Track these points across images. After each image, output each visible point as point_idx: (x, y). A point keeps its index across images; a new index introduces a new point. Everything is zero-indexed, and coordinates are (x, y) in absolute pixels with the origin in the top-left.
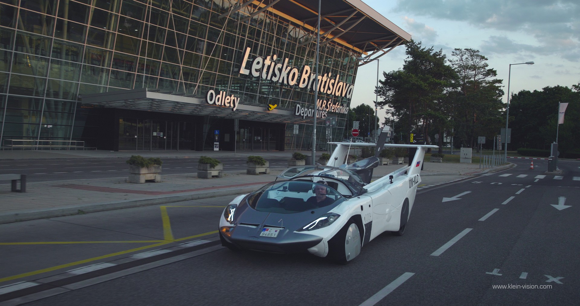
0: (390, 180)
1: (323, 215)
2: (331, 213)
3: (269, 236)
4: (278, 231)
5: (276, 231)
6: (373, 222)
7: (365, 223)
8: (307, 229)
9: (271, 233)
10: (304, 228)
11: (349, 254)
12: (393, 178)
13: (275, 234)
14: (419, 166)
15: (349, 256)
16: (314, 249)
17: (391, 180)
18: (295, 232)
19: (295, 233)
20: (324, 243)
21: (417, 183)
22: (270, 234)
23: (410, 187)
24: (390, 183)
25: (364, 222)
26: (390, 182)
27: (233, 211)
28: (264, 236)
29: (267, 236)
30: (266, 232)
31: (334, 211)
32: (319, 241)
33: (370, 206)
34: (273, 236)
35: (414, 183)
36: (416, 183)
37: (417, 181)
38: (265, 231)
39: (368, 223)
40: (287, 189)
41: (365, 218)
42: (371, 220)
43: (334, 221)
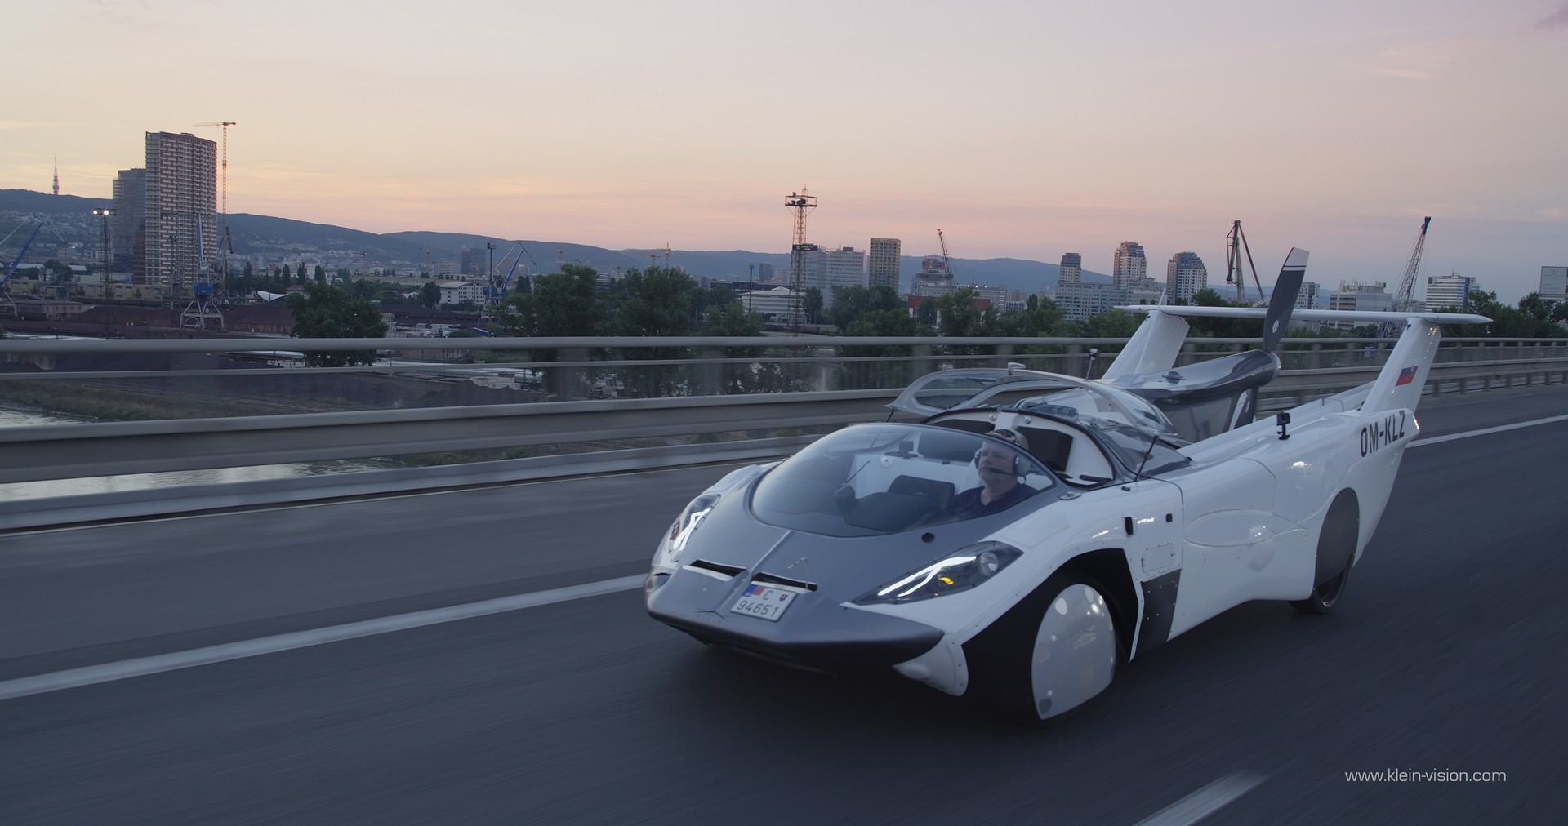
0: (1280, 428)
1: (961, 549)
2: (994, 542)
3: (758, 614)
4: (791, 596)
5: (782, 599)
6: (1182, 573)
7: (1145, 579)
8: (893, 598)
9: (765, 603)
10: (882, 593)
12: (1289, 422)
13: (777, 609)
14: (1410, 381)
15: (1048, 702)
16: (914, 667)
17: (1284, 429)
18: (847, 604)
19: (846, 608)
20: (948, 648)
21: (1400, 441)
22: (762, 608)
23: (1364, 454)
24: (1280, 438)
25: (1139, 575)
26: (1281, 435)
27: (696, 518)
28: (744, 611)
29: (751, 613)
30: (753, 599)
31: (1007, 535)
32: (926, 643)
33: (1169, 518)
34: (768, 616)
35: (1381, 440)
36: (1395, 438)
37: (1397, 433)
38: (752, 596)
39: (1159, 575)
40: (912, 450)
41: (1142, 560)
42: (1173, 568)
43: (993, 574)
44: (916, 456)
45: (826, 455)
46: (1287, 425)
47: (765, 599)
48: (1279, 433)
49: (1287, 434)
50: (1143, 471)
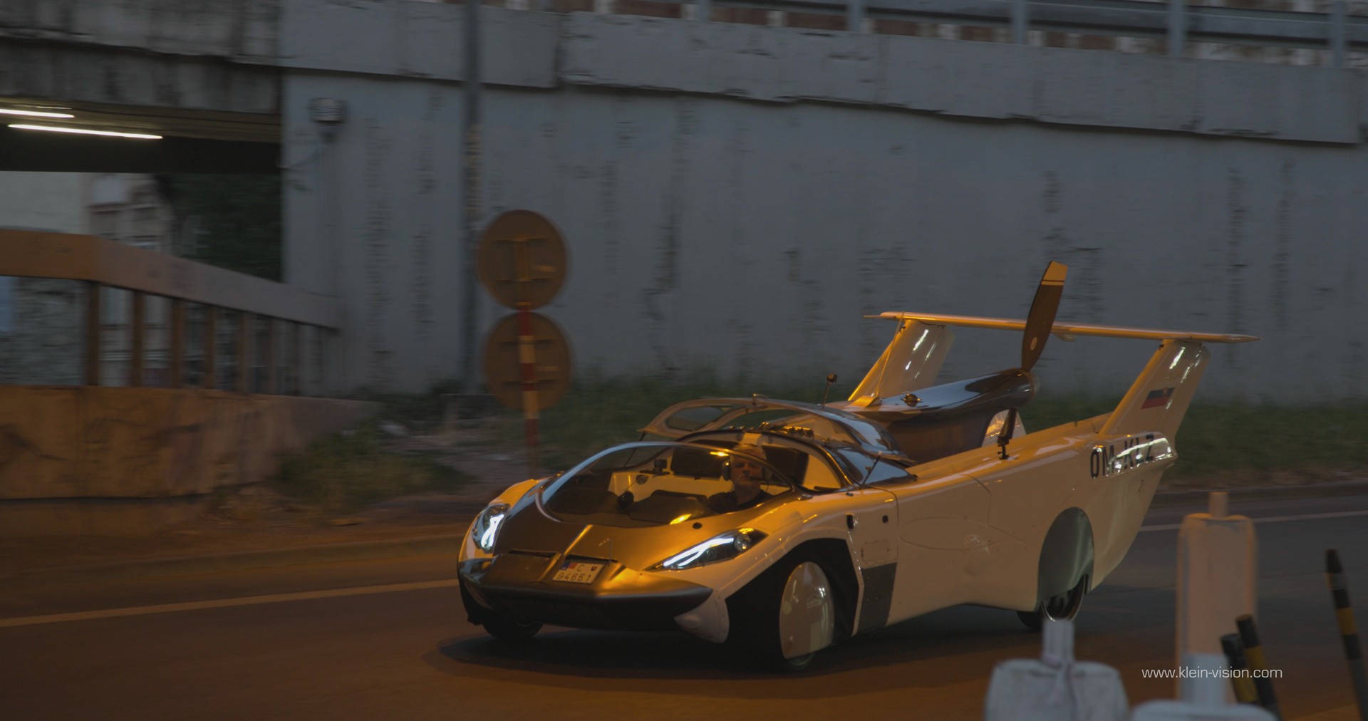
0: (1000, 449)
1: (721, 533)
3: (576, 581)
4: (599, 567)
5: (593, 570)
6: (898, 566)
7: (866, 567)
8: (674, 567)
9: (580, 573)
10: (666, 564)
11: (791, 638)
13: (590, 576)
14: (1161, 405)
15: (789, 646)
16: (691, 618)
17: (1004, 449)
18: (642, 571)
20: (715, 602)
22: (578, 577)
24: (1001, 458)
25: (859, 563)
26: (1001, 455)
28: (565, 580)
29: (569, 580)
30: (569, 572)
33: (885, 519)
36: (1138, 462)
37: (1140, 457)
38: (568, 569)
39: (876, 565)
40: (665, 467)
41: (862, 551)
42: (890, 561)
43: (744, 551)
44: (668, 473)
45: (590, 472)
46: (1007, 446)
47: (578, 571)
48: (999, 453)
49: (1007, 454)
50: (867, 482)
